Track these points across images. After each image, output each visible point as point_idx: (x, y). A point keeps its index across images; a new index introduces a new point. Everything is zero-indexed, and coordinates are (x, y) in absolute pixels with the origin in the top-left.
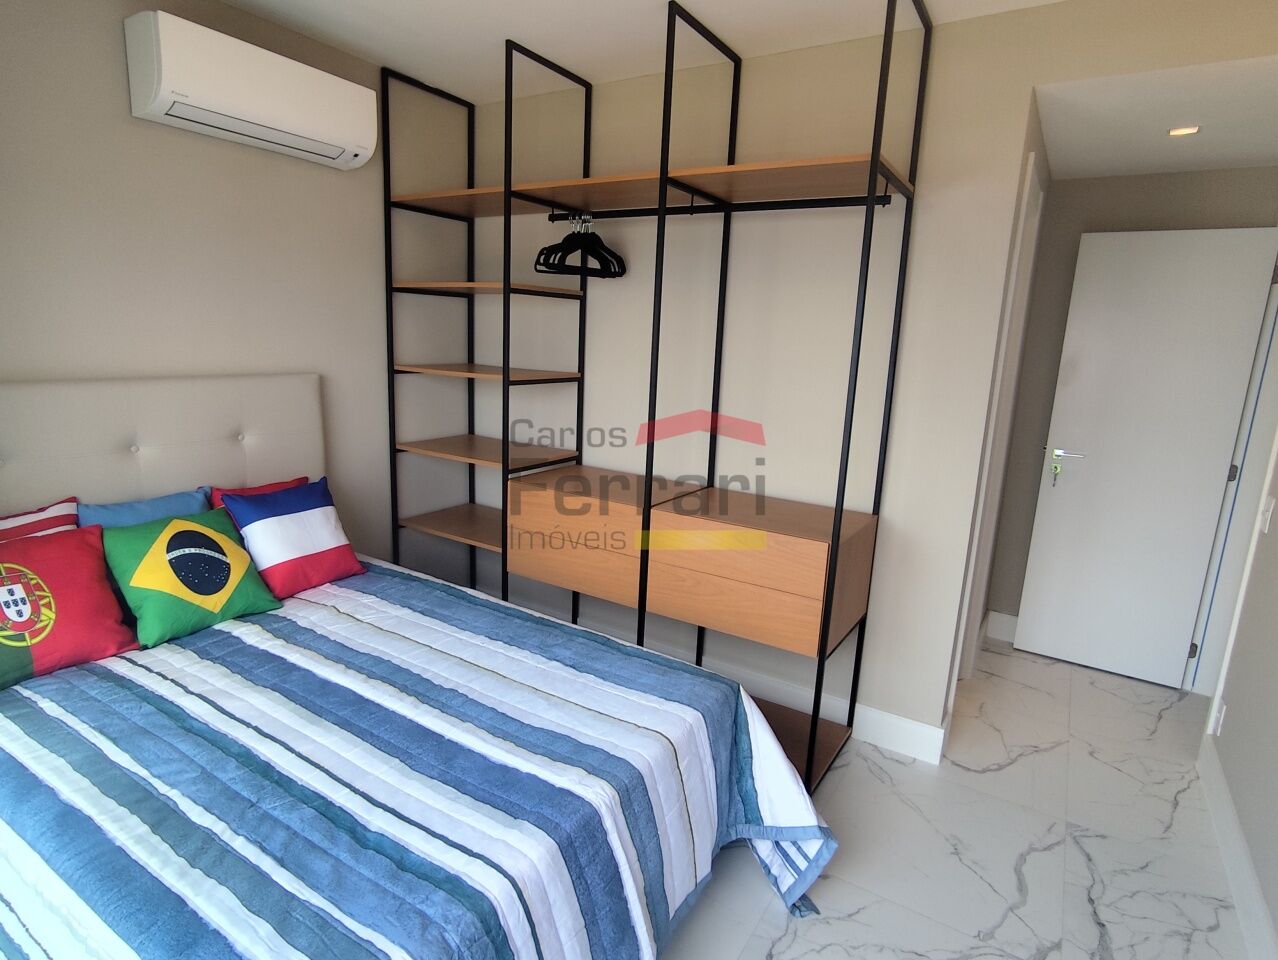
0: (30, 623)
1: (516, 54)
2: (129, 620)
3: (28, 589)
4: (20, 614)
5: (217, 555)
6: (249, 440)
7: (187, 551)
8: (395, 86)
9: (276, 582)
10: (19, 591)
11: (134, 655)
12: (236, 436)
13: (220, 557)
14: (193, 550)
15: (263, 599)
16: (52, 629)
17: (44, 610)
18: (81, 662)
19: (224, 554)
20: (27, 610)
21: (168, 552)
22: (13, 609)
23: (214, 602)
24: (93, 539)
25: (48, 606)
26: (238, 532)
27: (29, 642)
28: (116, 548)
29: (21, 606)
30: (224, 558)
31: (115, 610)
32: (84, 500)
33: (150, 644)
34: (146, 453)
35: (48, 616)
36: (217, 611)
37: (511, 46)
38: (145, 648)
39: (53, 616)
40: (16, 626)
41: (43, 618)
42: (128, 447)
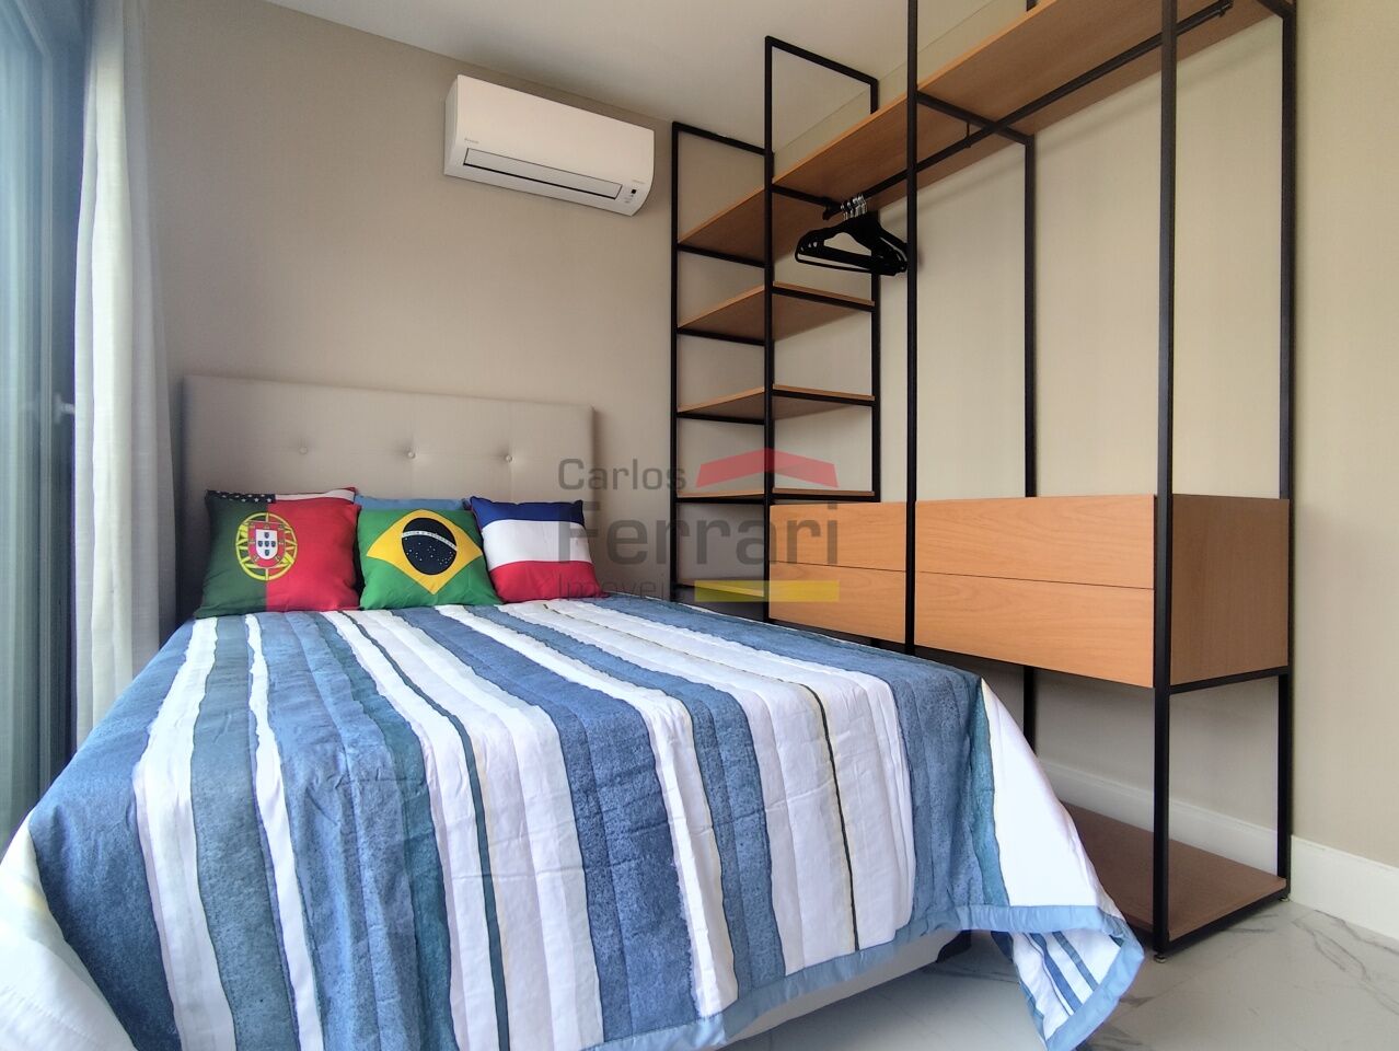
0: (272, 562)
1: (775, 50)
2: (359, 584)
3: (280, 537)
4: (267, 553)
5: (447, 542)
6: (517, 462)
7: (421, 533)
8: (686, 141)
9: (501, 583)
10: (273, 536)
11: (354, 614)
12: (504, 456)
13: (450, 544)
14: (426, 533)
15: (484, 591)
16: (287, 573)
17: (287, 555)
18: (307, 606)
19: (454, 543)
20: (273, 551)
21: (404, 531)
22: (264, 548)
23: (433, 583)
24: (349, 513)
25: (291, 553)
26: (480, 533)
27: (266, 578)
28: (365, 524)
29: (270, 548)
30: (453, 546)
31: (348, 574)
32: (363, 492)
33: (366, 607)
34: (421, 459)
35: (289, 560)
36: (434, 592)
37: (771, 43)
38: (362, 609)
39: (292, 561)
40: (262, 562)
41: (284, 560)
42: (405, 452)
